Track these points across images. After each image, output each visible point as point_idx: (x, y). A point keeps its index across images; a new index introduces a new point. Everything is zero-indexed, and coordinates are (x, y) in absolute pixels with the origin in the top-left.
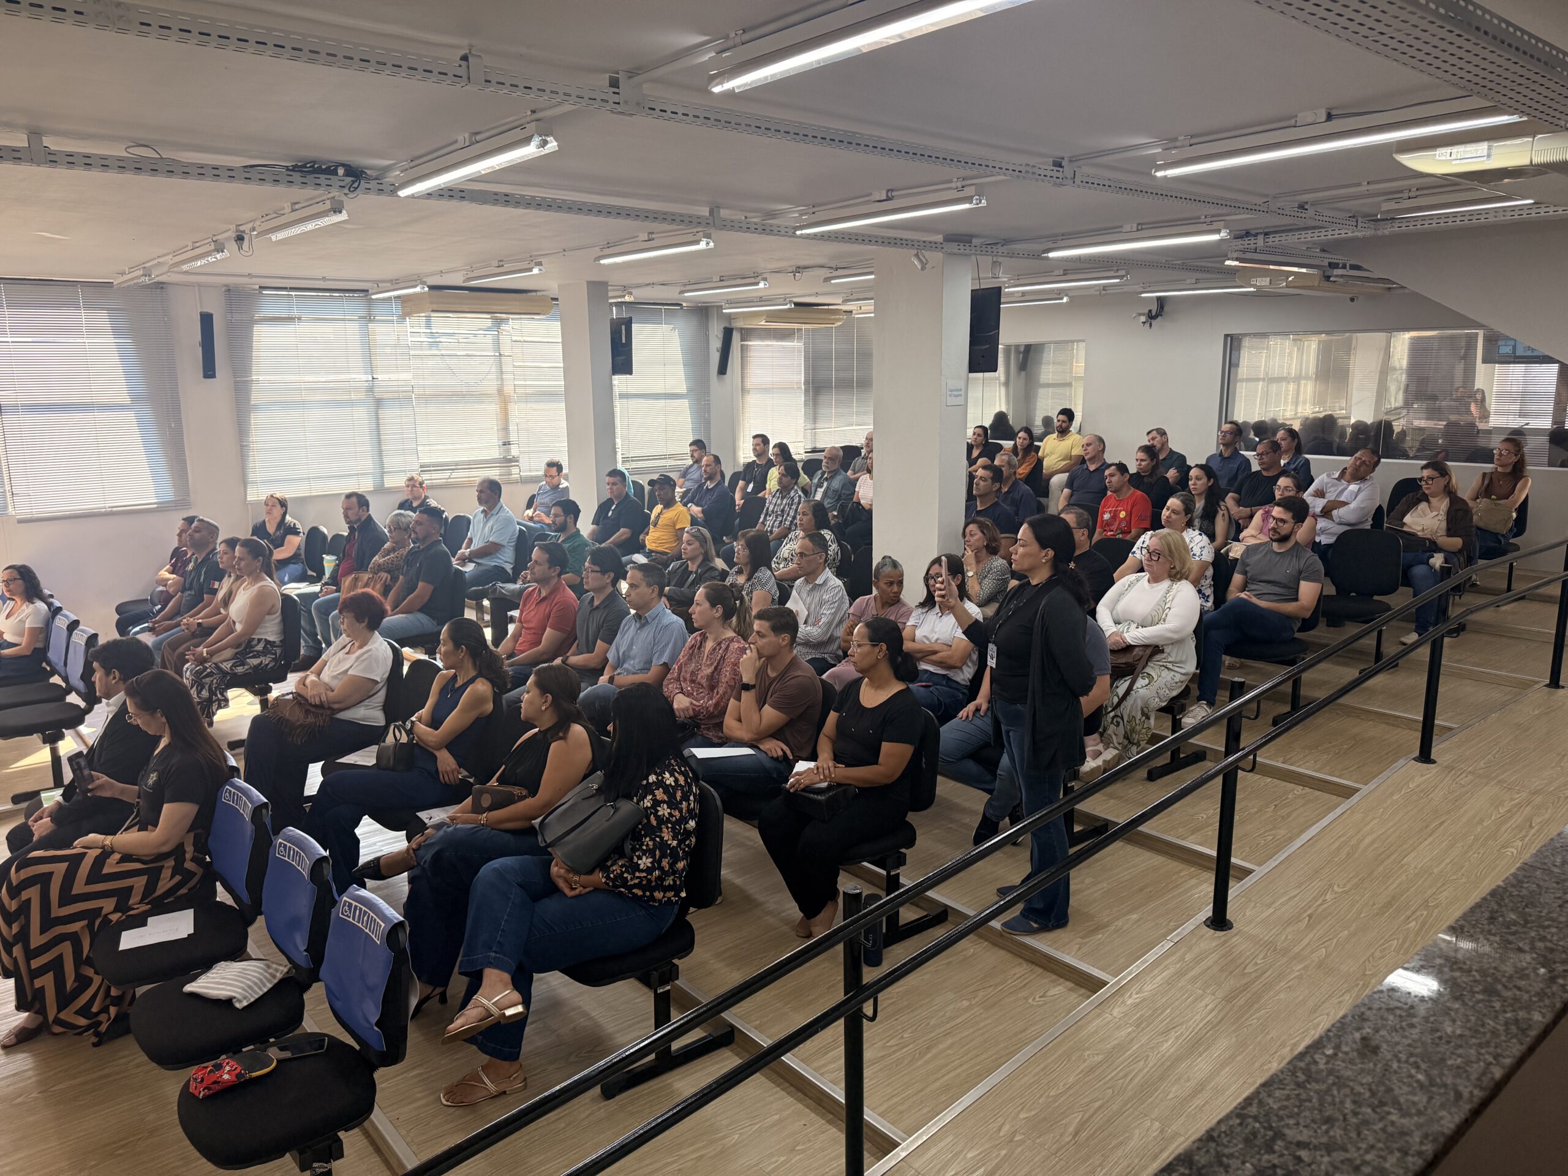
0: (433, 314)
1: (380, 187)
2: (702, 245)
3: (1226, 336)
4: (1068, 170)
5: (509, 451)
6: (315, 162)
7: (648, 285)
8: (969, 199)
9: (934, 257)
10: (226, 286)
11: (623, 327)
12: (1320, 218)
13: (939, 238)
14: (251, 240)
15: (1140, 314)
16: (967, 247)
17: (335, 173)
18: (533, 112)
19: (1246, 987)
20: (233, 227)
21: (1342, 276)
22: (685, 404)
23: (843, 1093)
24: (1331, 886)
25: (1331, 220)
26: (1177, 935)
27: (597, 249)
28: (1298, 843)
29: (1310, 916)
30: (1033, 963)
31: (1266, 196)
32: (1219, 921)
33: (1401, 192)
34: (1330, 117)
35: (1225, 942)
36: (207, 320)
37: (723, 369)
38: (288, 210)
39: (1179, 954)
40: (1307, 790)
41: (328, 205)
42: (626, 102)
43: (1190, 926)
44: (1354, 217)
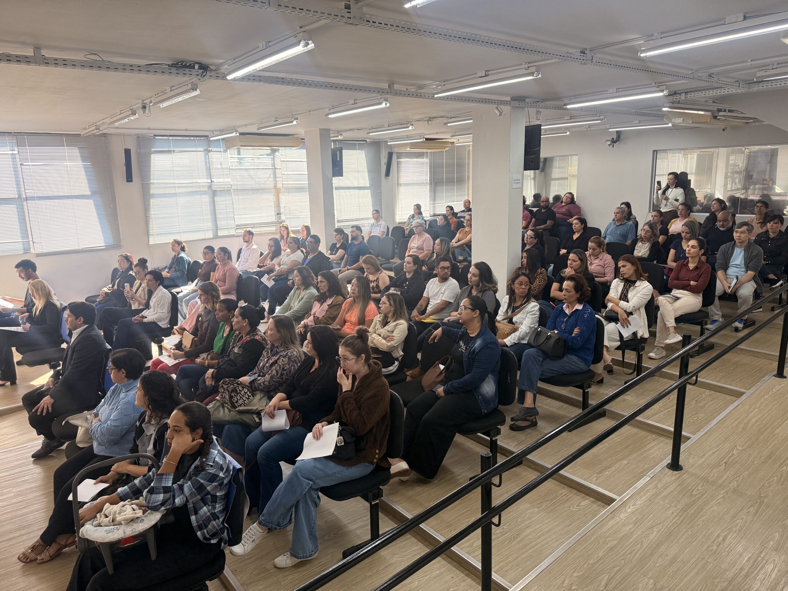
0: (241, 148)
1: (217, 75)
2: (383, 105)
3: (654, 151)
4: (589, 55)
5: (280, 218)
6: (183, 62)
7: (351, 130)
8: (532, 74)
9: (506, 109)
10: (136, 135)
11: (338, 152)
12: (721, 82)
13: (508, 99)
14: (149, 109)
15: (608, 141)
16: (523, 103)
17: (193, 67)
18: (301, 27)
19: (694, 502)
20: (140, 101)
21: (724, 116)
22: (368, 192)
23: (480, 564)
24: (736, 446)
25: (726, 83)
26: (651, 473)
27: (327, 110)
28: (715, 422)
29: (726, 463)
30: (571, 487)
31: (693, 70)
32: (675, 465)
33: (768, 65)
34: (745, 18)
35: (679, 477)
36: (128, 152)
37: (388, 174)
38: (169, 90)
39: (654, 483)
40: (712, 392)
41: (190, 86)
42: (354, 17)
43: (658, 468)
44: (737, 81)
